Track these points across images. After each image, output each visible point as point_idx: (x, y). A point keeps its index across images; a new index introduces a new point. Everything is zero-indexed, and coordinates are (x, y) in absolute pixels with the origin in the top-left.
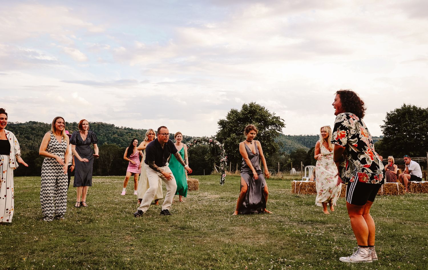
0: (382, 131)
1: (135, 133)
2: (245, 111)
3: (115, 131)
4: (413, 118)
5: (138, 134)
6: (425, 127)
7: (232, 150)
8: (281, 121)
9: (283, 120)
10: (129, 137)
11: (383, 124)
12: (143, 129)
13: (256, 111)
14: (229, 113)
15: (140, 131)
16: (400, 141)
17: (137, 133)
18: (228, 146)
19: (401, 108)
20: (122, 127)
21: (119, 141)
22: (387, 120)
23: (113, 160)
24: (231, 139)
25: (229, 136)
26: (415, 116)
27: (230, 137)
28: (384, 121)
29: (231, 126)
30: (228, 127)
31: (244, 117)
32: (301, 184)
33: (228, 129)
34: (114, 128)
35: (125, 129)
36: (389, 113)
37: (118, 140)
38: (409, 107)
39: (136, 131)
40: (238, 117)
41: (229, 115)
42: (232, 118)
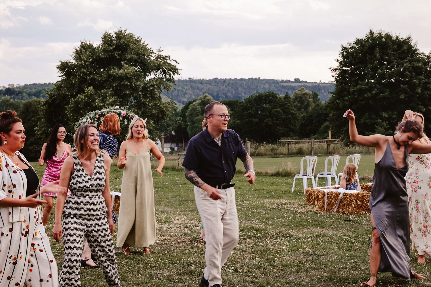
0: (333, 77)
2: (109, 45)
4: (387, 55)
6: (407, 69)
8: (173, 63)
9: (175, 61)
11: (336, 65)
13: (128, 45)
14: (78, 49)
16: (366, 95)
19: (365, 38)
22: (341, 58)
24: (86, 96)
25: (81, 91)
26: (390, 52)
27: (84, 93)
28: (337, 60)
29: (83, 73)
30: (78, 75)
31: (106, 57)
32: (341, 196)
33: (79, 79)
36: (346, 47)
38: (380, 37)
40: (96, 57)
41: (78, 54)
42: (85, 59)
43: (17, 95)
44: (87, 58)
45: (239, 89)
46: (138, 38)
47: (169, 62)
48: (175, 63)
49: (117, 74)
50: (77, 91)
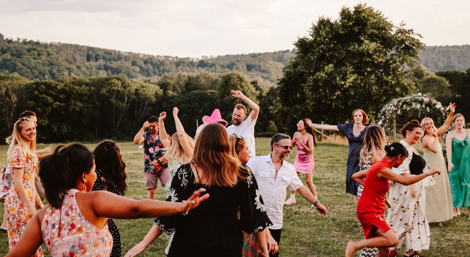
1: (44, 49)
2: (349, 20)
3: (5, 48)
5: (51, 52)
7: (328, 95)
8: (417, 37)
9: (419, 35)
10: (34, 59)
12: (59, 43)
13: (368, 20)
15: (53, 47)
17: (49, 50)
18: (320, 87)
20: (19, 39)
21: (15, 66)
23: (17, 104)
24: (326, 74)
25: (321, 68)
27: (324, 71)
29: (322, 49)
30: (317, 52)
31: (346, 33)
33: (317, 56)
34: (3, 41)
35: (25, 42)
37: (12, 65)
39: (45, 46)
40: (335, 33)
41: (317, 30)
42: (324, 35)
43: (210, 67)
44: (326, 35)
45: (452, 58)
46: (377, 11)
47: (411, 36)
48: (419, 36)
49: (358, 50)
50: (314, 68)
